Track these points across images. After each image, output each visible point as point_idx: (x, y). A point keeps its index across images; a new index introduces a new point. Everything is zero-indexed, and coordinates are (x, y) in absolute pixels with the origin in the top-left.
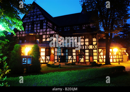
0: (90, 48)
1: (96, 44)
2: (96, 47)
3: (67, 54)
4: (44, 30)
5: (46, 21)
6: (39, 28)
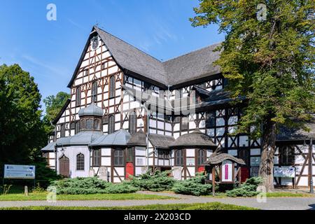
3: (173, 162)
4: (118, 100)
5: (120, 77)
6: (106, 96)
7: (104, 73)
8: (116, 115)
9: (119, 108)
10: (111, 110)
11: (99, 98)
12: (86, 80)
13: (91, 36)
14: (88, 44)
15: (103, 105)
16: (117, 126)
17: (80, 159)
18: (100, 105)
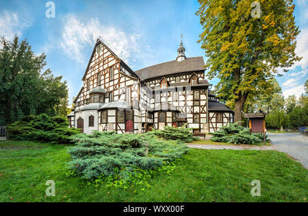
0: (195, 112)
1: (205, 105)
2: (205, 109)
3: (156, 120)
4: (116, 82)
5: (118, 66)
6: (107, 80)
7: (106, 66)
8: (115, 92)
9: (117, 87)
10: (111, 89)
11: (102, 82)
12: (93, 73)
13: (97, 45)
14: (94, 51)
15: (105, 86)
16: (116, 98)
17: (91, 119)
18: (102, 87)
